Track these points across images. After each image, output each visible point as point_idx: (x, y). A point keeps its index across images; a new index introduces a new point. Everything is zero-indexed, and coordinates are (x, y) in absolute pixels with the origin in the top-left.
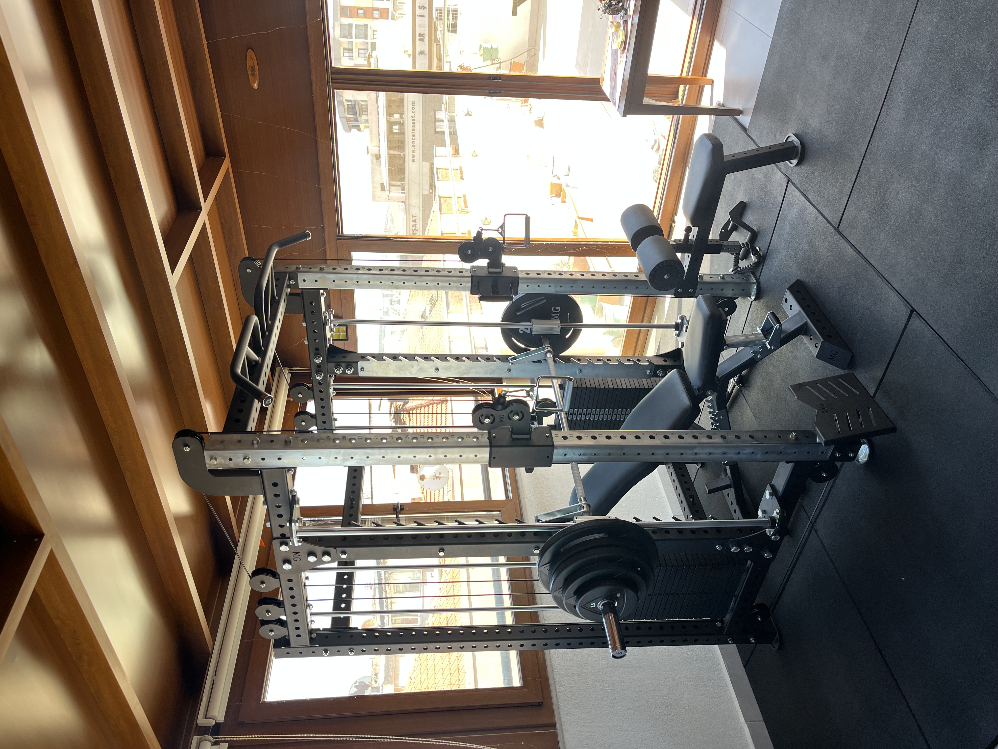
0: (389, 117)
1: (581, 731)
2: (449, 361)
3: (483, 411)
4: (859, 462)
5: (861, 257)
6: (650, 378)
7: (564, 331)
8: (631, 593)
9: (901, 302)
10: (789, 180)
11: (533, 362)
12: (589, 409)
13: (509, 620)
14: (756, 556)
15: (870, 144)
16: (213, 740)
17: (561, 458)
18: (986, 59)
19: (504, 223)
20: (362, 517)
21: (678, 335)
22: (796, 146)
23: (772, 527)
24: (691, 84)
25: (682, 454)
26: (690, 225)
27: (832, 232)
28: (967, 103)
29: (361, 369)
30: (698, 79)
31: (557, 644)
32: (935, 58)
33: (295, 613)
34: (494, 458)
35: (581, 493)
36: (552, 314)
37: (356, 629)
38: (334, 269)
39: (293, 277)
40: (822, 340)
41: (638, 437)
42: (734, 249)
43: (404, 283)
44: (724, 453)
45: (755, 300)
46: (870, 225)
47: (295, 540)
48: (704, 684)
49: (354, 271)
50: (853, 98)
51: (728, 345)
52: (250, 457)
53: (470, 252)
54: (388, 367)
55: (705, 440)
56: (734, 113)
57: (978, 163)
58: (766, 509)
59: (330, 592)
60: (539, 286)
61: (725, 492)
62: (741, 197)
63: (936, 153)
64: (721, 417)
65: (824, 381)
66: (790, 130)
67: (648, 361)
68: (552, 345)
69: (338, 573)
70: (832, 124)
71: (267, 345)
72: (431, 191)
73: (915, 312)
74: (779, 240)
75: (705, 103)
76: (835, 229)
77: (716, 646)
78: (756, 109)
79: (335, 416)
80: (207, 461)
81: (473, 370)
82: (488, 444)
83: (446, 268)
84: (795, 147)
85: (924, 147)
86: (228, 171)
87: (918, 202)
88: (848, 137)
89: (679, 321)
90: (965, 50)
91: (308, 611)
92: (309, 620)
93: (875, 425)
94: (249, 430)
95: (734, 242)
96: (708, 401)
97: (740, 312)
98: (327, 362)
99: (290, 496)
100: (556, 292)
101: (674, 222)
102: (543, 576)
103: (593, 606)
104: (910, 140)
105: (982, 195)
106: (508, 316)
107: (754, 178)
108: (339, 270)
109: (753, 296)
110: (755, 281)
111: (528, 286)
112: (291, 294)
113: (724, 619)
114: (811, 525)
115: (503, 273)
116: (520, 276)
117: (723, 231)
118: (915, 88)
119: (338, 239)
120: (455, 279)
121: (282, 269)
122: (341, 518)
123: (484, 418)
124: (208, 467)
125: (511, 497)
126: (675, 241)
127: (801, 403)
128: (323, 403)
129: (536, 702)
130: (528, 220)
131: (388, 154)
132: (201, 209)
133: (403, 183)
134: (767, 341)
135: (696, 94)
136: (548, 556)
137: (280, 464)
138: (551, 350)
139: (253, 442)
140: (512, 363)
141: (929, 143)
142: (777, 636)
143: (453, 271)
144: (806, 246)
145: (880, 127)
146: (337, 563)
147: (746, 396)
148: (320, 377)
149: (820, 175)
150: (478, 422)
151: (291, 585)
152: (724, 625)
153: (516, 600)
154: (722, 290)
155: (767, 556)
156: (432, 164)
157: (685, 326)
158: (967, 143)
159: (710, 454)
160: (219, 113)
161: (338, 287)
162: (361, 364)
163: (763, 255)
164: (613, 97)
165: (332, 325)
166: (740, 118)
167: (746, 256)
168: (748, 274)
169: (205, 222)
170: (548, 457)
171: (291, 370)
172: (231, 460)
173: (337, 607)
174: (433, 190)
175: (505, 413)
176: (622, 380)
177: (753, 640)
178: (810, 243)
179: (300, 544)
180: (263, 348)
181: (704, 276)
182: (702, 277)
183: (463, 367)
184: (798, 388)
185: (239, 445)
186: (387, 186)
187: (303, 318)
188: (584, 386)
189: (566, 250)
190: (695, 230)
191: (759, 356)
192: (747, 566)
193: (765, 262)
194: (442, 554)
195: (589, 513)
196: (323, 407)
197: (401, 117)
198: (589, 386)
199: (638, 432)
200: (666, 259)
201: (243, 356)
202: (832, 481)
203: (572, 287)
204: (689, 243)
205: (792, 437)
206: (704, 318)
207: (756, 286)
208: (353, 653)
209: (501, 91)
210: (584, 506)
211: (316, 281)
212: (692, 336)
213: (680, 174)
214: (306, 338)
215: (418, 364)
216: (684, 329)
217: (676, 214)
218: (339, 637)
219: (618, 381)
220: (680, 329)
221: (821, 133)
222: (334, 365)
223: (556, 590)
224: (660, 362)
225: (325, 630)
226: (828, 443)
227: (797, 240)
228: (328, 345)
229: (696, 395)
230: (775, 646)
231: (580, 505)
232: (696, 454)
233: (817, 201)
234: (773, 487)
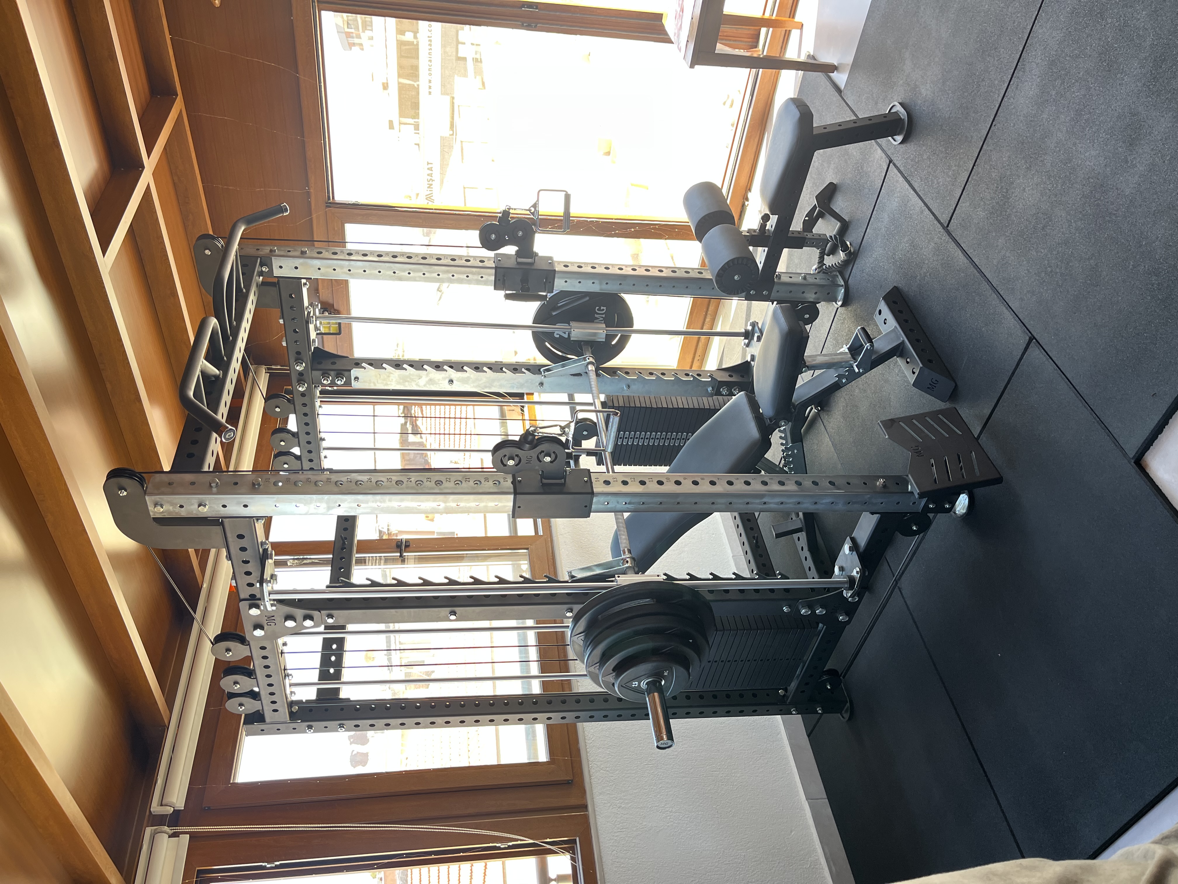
0: (398, 36)
1: (617, 814)
2: (466, 371)
3: (506, 451)
4: (955, 513)
5: (974, 267)
6: (712, 397)
7: (610, 337)
8: (682, 670)
9: (1018, 326)
10: (891, 161)
11: (571, 375)
12: (638, 433)
13: (536, 688)
14: (830, 619)
15: (993, 125)
16: (171, 832)
17: (601, 507)
18: (1146, 29)
19: (538, 200)
20: (357, 556)
21: (748, 345)
22: (901, 118)
23: (851, 587)
24: (776, 27)
25: (748, 503)
26: (768, 213)
27: (940, 232)
28: (1118, 84)
29: (355, 378)
30: (785, 21)
31: (591, 717)
32: (1081, 22)
33: (270, 685)
34: (519, 507)
35: (624, 543)
36: (596, 316)
37: (348, 700)
38: (320, 253)
39: (266, 262)
40: (921, 365)
41: (695, 483)
42: (820, 242)
43: (409, 273)
44: (799, 503)
45: (841, 306)
46: (987, 227)
47: (268, 605)
48: (761, 757)
49: (345, 257)
50: (975, 63)
51: (808, 367)
52: (207, 503)
53: (493, 236)
54: (389, 377)
55: (776, 487)
56: (828, 69)
57: (1127, 162)
58: (844, 565)
59: (316, 660)
60: (580, 282)
61: (796, 536)
62: (830, 178)
63: (1075, 144)
64: (796, 451)
65: (921, 417)
66: (895, 98)
67: (710, 376)
68: (595, 354)
69: (324, 639)
70: (948, 94)
71: (230, 355)
72: (451, 132)
73: (1034, 340)
74: (874, 235)
75: (791, 54)
76: (944, 228)
77: (779, 717)
78: (855, 65)
79: (322, 435)
80: (151, 508)
81: (496, 383)
82: (512, 490)
83: (463, 256)
84: (901, 120)
85: (1059, 135)
86: (180, 115)
87: (1048, 204)
88: (967, 113)
89: (750, 328)
90: (1121, 16)
91: (287, 682)
92: (288, 692)
93: (978, 474)
94: (206, 469)
95: (820, 235)
96: (780, 431)
97: (822, 319)
98: (312, 370)
99: (261, 550)
100: (601, 290)
101: (747, 199)
102: (576, 647)
103: (636, 684)
104: (1043, 125)
105: (1128, 202)
106: (540, 317)
107: (848, 155)
108: (325, 254)
109: (839, 301)
110: (843, 283)
111: (566, 282)
112: (263, 283)
113: (788, 688)
114: (895, 583)
115: (535, 264)
116: (557, 269)
117: (807, 218)
118: (1053, 58)
119: (327, 207)
120: (474, 270)
121: (251, 251)
122: (331, 556)
123: (507, 459)
124: (152, 515)
125: (541, 533)
126: (749, 231)
127: (891, 442)
128: (307, 419)
129: (565, 780)
130: (567, 198)
131: (399, 83)
132: (143, 167)
133: (416, 120)
134: (855, 362)
135: (781, 39)
136: (582, 624)
137: (246, 512)
138: (594, 361)
139: (210, 484)
140: (545, 376)
141: (1067, 131)
142: (848, 704)
143: (471, 259)
144: (907, 245)
145: (1006, 104)
146: (323, 626)
147: (825, 422)
148: (303, 388)
149: (929, 158)
150: (500, 463)
151: (264, 653)
152: (788, 694)
153: (544, 669)
154: (803, 292)
155: (843, 619)
156: (453, 98)
157: (756, 335)
158: (1115, 135)
159: (782, 503)
160: (168, 37)
161: (324, 276)
162: (355, 372)
163: (854, 252)
164: (678, 40)
165: (318, 322)
166: (834, 75)
167: (833, 252)
168: (835, 273)
169: (149, 184)
170: (586, 506)
171: (269, 369)
172: (181, 506)
173: (324, 676)
174: (453, 131)
175: (534, 453)
176: (679, 398)
177: (820, 710)
178: (912, 243)
179: (274, 608)
180: (225, 358)
181: (782, 275)
182: (779, 277)
183: (484, 380)
184: (890, 424)
185: (193, 488)
186: (396, 124)
187: (280, 314)
188: (632, 405)
189: (615, 230)
190: (774, 219)
191: (844, 381)
192: (819, 628)
193: (857, 261)
194: (453, 617)
195: (634, 568)
196: (307, 424)
197: (415, 37)
198: (638, 405)
199: (697, 477)
200: (738, 256)
201: (198, 372)
202: (921, 535)
203: (620, 284)
204: (766, 234)
205: (879, 485)
206: (781, 330)
207: (843, 290)
208: (344, 729)
209: (538, 23)
210: (628, 559)
211: (296, 268)
212: (765, 351)
213: (756, 140)
214: (284, 338)
215: (427, 375)
216: (755, 338)
217: (750, 190)
218: (326, 710)
219: (673, 399)
220: (750, 338)
221: (933, 105)
222: (320, 372)
223: (591, 665)
224: (724, 377)
225: (308, 701)
226: (922, 495)
227: (897, 238)
228: (313, 348)
229: (767, 425)
230: (844, 715)
231: (623, 559)
232: (765, 503)
233: (924, 190)
234: (853, 540)
